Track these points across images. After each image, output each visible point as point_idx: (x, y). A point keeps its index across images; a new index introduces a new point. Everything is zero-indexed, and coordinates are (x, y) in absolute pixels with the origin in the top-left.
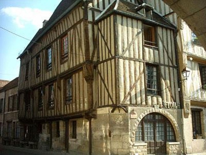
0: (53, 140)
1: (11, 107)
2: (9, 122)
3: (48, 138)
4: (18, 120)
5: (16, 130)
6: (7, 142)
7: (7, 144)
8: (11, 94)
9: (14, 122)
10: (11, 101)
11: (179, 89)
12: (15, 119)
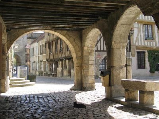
0: (64, 71)
1: (42, 52)
2: (41, 61)
3: (61, 70)
4: (46, 60)
5: (45, 66)
6: (40, 74)
7: (41, 75)
8: (42, 43)
9: (44, 61)
10: (42, 48)
11: (129, 40)
12: (44, 60)
